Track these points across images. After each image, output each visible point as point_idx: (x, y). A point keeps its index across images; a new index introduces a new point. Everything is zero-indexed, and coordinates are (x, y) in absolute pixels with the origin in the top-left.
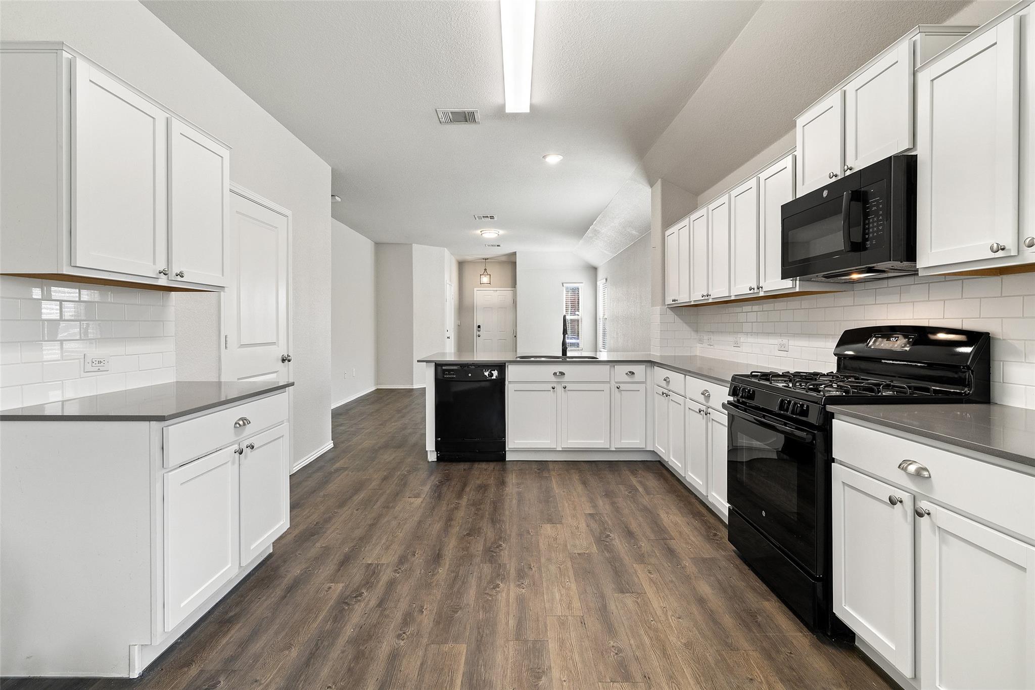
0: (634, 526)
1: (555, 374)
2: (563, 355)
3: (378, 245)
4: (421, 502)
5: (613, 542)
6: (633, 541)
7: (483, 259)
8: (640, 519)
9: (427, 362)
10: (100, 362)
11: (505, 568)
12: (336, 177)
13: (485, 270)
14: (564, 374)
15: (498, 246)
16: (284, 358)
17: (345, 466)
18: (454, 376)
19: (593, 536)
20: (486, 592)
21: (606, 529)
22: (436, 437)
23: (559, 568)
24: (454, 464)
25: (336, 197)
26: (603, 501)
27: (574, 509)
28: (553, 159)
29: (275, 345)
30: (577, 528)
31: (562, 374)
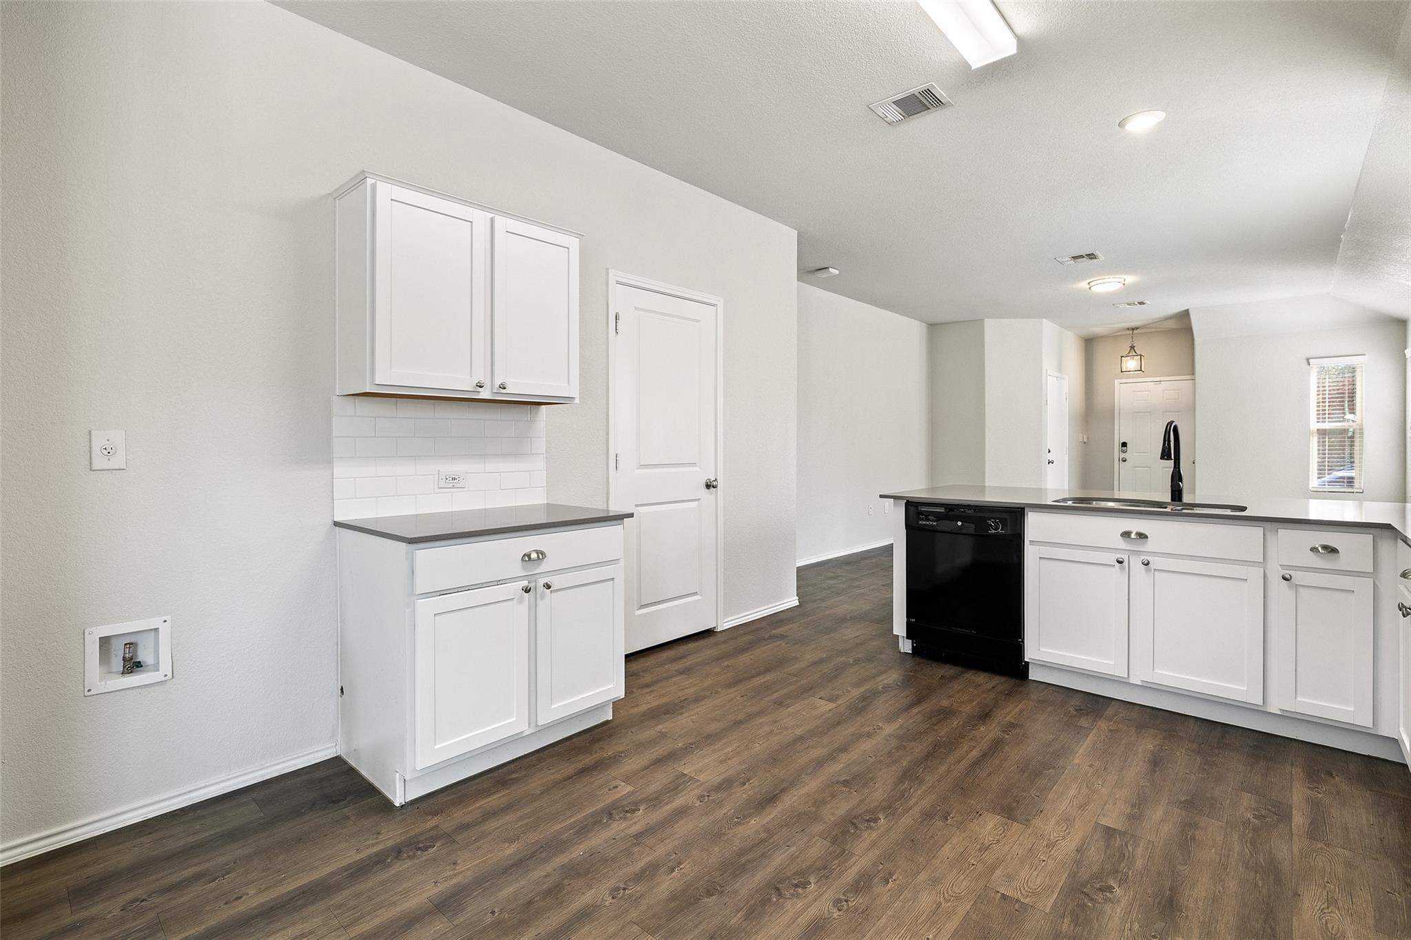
0: (1196, 896)
1: (1126, 535)
2: (1172, 500)
3: (934, 329)
4: (830, 710)
5: (1108, 908)
6: (1160, 925)
7: (1128, 329)
8: (1232, 886)
9: (895, 498)
10: (455, 479)
11: (846, 861)
12: (805, 245)
13: (1132, 347)
14: (1146, 537)
15: (1140, 303)
16: (709, 483)
17: (785, 634)
18: (935, 523)
19: (1073, 875)
20: (780, 886)
21: (1117, 872)
22: (908, 616)
23: (939, 905)
24: (935, 664)
25: (830, 269)
26: (1165, 813)
27: (1082, 807)
28: (1142, 123)
29: (696, 466)
30: (1051, 845)
31: (1142, 536)
